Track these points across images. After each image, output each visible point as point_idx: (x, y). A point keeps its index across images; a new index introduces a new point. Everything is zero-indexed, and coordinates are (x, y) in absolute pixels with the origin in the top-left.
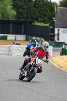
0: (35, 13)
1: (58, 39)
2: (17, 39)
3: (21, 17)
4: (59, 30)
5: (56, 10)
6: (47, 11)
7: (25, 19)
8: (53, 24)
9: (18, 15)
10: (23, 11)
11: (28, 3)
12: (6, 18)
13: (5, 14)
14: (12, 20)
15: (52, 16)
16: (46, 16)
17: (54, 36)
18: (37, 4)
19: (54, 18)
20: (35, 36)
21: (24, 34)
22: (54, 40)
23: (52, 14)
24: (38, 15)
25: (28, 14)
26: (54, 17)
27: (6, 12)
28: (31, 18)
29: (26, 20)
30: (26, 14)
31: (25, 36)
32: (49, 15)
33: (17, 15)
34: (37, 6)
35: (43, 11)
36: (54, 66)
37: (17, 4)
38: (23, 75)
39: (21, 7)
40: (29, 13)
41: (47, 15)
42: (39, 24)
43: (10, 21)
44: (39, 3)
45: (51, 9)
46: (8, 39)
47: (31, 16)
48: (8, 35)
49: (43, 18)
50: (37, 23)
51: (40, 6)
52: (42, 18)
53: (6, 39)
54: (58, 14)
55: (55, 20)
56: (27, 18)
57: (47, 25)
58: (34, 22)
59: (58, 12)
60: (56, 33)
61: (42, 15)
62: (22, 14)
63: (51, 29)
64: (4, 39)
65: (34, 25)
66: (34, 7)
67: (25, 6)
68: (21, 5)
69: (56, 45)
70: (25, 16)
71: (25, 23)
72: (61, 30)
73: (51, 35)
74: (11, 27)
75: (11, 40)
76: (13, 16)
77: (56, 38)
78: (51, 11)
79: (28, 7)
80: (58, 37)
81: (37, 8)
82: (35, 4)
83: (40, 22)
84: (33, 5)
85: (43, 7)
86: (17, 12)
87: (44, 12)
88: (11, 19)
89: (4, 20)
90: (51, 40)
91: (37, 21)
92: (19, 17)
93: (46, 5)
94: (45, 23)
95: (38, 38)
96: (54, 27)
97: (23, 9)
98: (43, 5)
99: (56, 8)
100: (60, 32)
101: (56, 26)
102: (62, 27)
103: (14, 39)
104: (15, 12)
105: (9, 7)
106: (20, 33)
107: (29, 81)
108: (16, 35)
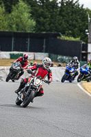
0: (61, 23)
3: (43, 28)
5: (89, 19)
6: (77, 21)
7: (47, 31)
8: (85, 38)
9: (39, 26)
10: (45, 21)
11: (51, 10)
12: (22, 29)
13: (20, 25)
14: (30, 33)
15: (84, 28)
16: (76, 27)
17: (86, 54)
18: (63, 11)
19: (87, 31)
20: (60, 54)
21: (46, 52)
23: (84, 25)
24: (65, 26)
25: (52, 25)
26: (87, 29)
27: (21, 21)
28: (56, 31)
29: (49, 32)
30: (49, 24)
31: (48, 54)
32: (80, 26)
33: (36, 25)
34: (63, 13)
35: (72, 20)
36: (87, 95)
37: (36, 11)
39: (42, 15)
40: (54, 24)
41: (78, 26)
42: (67, 38)
43: (27, 34)
44: (67, 9)
45: (83, 18)
47: (56, 27)
48: (24, 53)
50: (63, 37)
51: (68, 14)
52: (70, 30)
55: (88, 34)
56: (51, 30)
57: (78, 39)
58: (60, 36)
61: (70, 25)
62: (43, 24)
63: (83, 44)
65: (59, 39)
66: (60, 15)
67: (47, 13)
68: (42, 12)
70: (47, 27)
71: (47, 36)
73: (83, 54)
74: (28, 42)
76: (31, 27)
77: (89, 58)
78: (83, 21)
79: (51, 16)
81: (63, 16)
82: (60, 11)
83: (68, 35)
84: (58, 13)
85: (72, 15)
86: (37, 21)
87: (74, 23)
88: (29, 31)
89: (20, 33)
91: (64, 33)
92: (39, 29)
93: (75, 13)
94: (75, 37)
95: (64, 57)
96: (87, 42)
97: (45, 18)
98: (73, 12)
99: (90, 17)
101: (89, 41)
104: (34, 22)
105: (26, 15)
106: (41, 51)
108: (36, 54)
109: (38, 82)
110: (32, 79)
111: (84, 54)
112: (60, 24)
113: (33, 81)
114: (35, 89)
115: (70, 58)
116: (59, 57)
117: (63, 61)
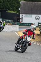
1: (22, 21)
4: (22, 15)
5: (20, 3)
6: (15, 4)
8: (19, 12)
15: (18, 7)
16: (14, 7)
17: (19, 19)
19: (19, 8)
22: (19, 21)
23: (18, 6)
24: (9, 6)
25: (4, 6)
28: (5, 8)
29: (2, 9)
30: (3, 5)
31: (2, 19)
35: (13, 3)
38: (18, 48)
40: (4, 5)
41: (15, 6)
42: (10, 12)
45: (18, 2)
47: (6, 7)
50: (9, 11)
51: (11, 0)
52: (12, 8)
54: (22, 6)
55: (20, 10)
56: (3, 8)
57: (15, 12)
58: (7, 11)
59: (22, 4)
60: (21, 17)
61: (12, 6)
63: (18, 15)
66: (7, 1)
67: (1, 0)
69: (21, 24)
72: (24, 15)
77: (21, 20)
78: (18, 4)
79: (3, 2)
80: (22, 20)
81: (9, 2)
83: (11, 10)
85: (13, 1)
87: (14, 5)
90: (18, 22)
91: (9, 10)
94: (14, 11)
96: (20, 14)
99: (21, 2)
100: (23, 17)
101: (20, 13)
102: (25, 14)
110: (26, 37)
111: (18, 19)
112: (7, 5)
115: (12, 21)
116: (7, 20)
117: (9, 22)
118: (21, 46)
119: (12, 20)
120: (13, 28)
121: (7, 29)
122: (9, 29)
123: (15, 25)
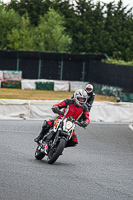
0: (108, 41)
2: (72, 89)
3: (81, 47)
6: (129, 38)
7: (87, 51)
9: (76, 44)
10: (84, 37)
11: (94, 23)
12: (53, 49)
13: (51, 42)
16: (127, 46)
18: (111, 24)
20: (105, 84)
21: (85, 81)
24: (112, 44)
25: (94, 43)
27: (52, 38)
28: (100, 51)
29: (91, 53)
30: (91, 42)
33: (72, 43)
34: (110, 27)
35: (123, 36)
37: (73, 23)
38: (42, 150)
39: (81, 29)
40: (97, 41)
41: (130, 45)
42: (115, 62)
43: (60, 55)
44: (116, 22)
46: (55, 89)
47: (100, 46)
48: (55, 82)
49: (122, 51)
51: (116, 27)
52: (119, 50)
53: (53, 89)
56: (92, 51)
57: (130, 63)
58: (105, 58)
61: (119, 44)
62: (83, 42)
64: (48, 89)
65: (105, 63)
66: (105, 29)
67: (88, 27)
68: (81, 25)
70: (88, 45)
71: (87, 58)
74: (61, 67)
75: (61, 92)
76: (66, 45)
79: (94, 30)
81: (110, 31)
82: (106, 24)
83: (117, 57)
84: (103, 26)
85: (122, 30)
86: (73, 38)
87: (125, 40)
88: (62, 52)
91: (110, 55)
92: (77, 49)
93: (127, 27)
94: (126, 60)
95: (111, 88)
97: (84, 33)
98: (123, 25)
103: (67, 89)
104: (70, 39)
105: (59, 29)
106: (77, 78)
107: (52, 162)
108: (72, 83)
109: (69, 125)
110: (60, 121)
112: (106, 42)
113: (62, 123)
114: (66, 136)
115: (119, 89)
116: (104, 88)
117: (109, 94)
118: (49, 147)
119: (120, 86)
120: (123, 112)
121: (102, 116)
122: (108, 115)
123: (128, 104)
